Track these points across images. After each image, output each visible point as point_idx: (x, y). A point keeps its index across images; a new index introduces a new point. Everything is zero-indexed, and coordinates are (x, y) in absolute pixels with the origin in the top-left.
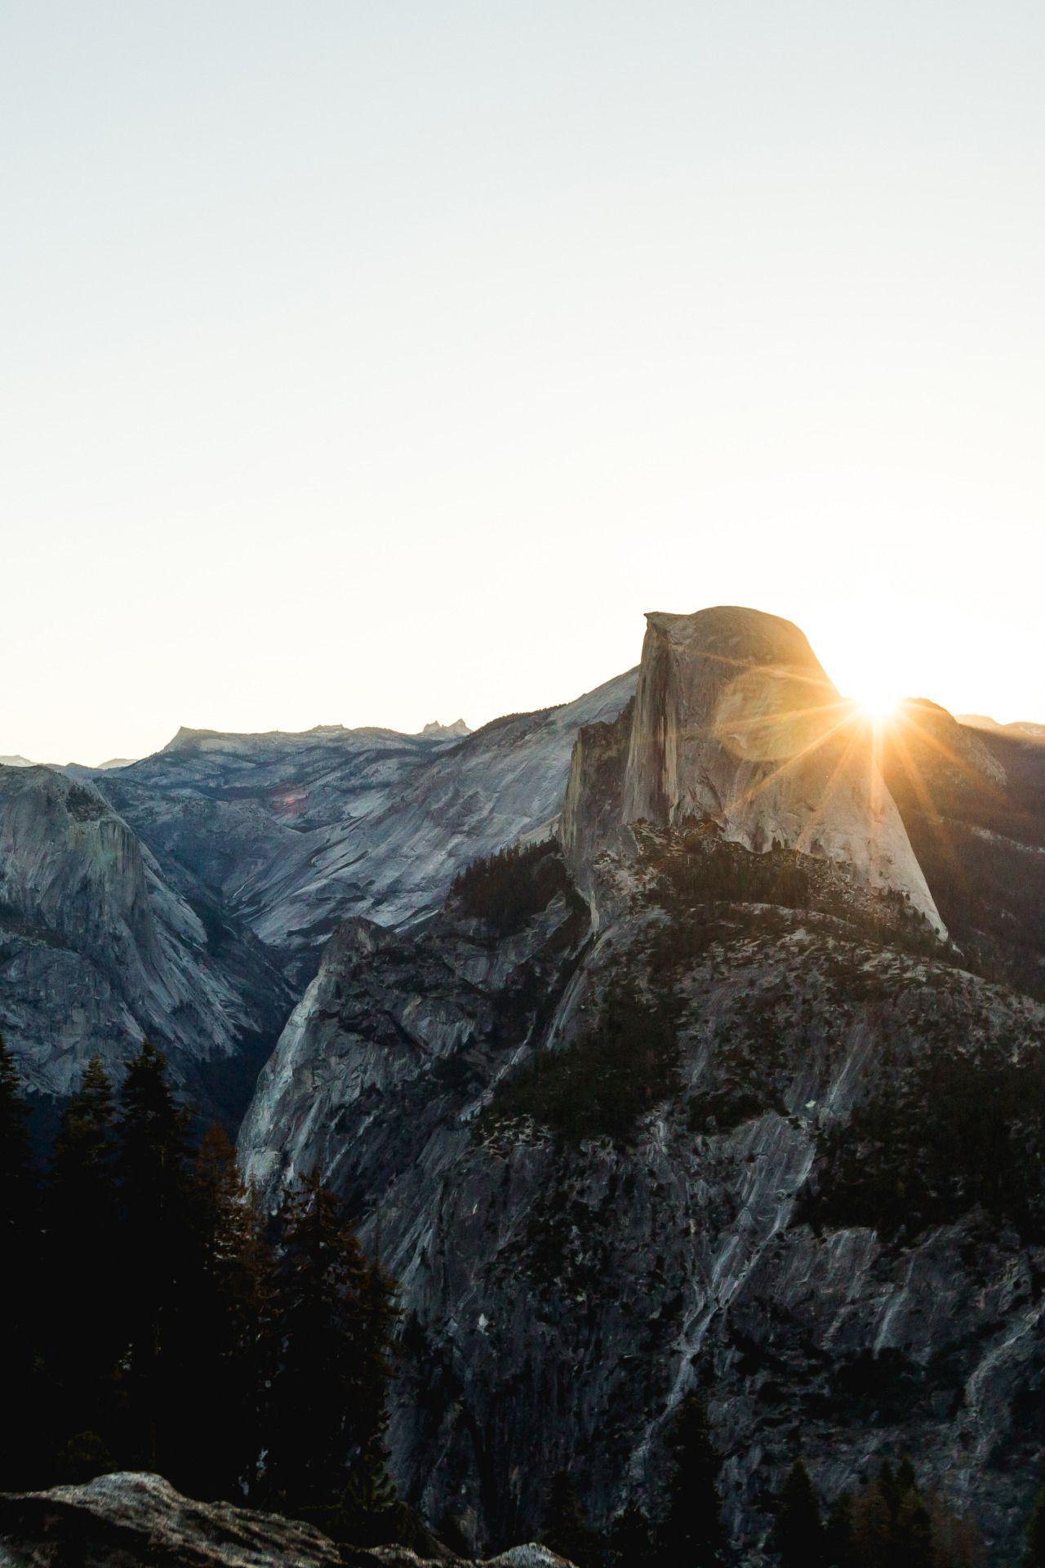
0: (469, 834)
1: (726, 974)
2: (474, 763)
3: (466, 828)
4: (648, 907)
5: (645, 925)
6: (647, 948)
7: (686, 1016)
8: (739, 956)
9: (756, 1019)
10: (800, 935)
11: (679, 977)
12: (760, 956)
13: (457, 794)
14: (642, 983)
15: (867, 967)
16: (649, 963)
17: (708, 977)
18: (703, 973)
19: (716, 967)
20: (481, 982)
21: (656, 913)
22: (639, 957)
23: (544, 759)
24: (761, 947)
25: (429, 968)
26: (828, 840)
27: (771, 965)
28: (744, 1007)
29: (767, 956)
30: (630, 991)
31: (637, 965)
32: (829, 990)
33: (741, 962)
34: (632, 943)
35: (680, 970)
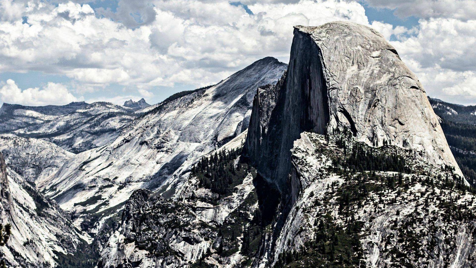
0: (167, 152)
1: (383, 208)
2: (168, 116)
3: (165, 149)
4: (330, 175)
5: (331, 184)
6: (335, 196)
7: (363, 231)
8: (388, 198)
9: (404, 231)
10: (418, 186)
11: (356, 210)
12: (399, 198)
13: (159, 132)
14: (335, 213)
15: (459, 202)
16: (336, 204)
17: (373, 210)
18: (369, 208)
19: (375, 205)
20: (210, 222)
21: (334, 178)
22: (330, 201)
23: (205, 113)
24: (399, 193)
25: (182, 215)
26: (412, 140)
27: (407, 203)
28: (396, 225)
29: (403, 199)
30: (329, 218)
31: (330, 205)
32: (442, 215)
33: (389, 202)
34: (325, 193)
35: (356, 207)
